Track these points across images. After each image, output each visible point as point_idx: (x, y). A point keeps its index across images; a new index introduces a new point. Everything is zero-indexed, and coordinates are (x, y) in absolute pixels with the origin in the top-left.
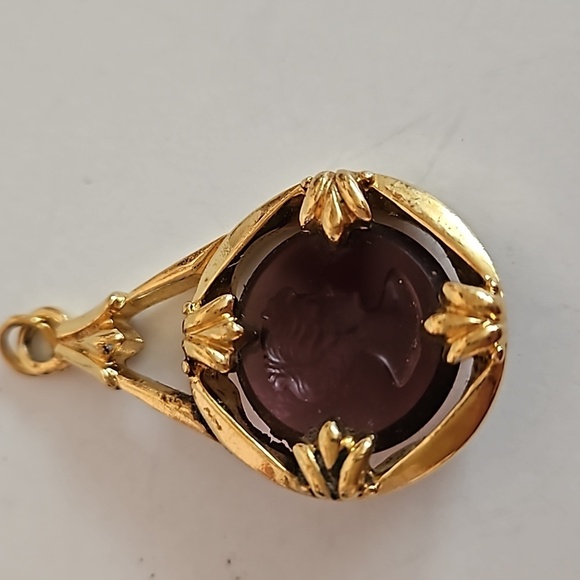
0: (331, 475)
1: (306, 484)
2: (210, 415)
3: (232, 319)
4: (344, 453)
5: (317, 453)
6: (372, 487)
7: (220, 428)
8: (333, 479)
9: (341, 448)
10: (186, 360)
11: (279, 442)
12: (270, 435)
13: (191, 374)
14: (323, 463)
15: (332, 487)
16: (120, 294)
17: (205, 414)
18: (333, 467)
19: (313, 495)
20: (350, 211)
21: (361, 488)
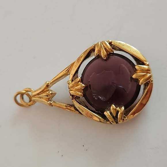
0: (115, 118)
1: (109, 121)
2: (80, 109)
3: (81, 83)
4: (118, 112)
5: (111, 113)
6: (126, 119)
7: (83, 111)
8: (116, 119)
9: (117, 111)
10: (71, 96)
11: (98, 112)
12: (95, 111)
13: (73, 99)
14: (113, 115)
15: (116, 121)
16: (48, 82)
17: (78, 109)
18: (116, 116)
19: (111, 123)
20: (108, 51)
21: (123, 120)
